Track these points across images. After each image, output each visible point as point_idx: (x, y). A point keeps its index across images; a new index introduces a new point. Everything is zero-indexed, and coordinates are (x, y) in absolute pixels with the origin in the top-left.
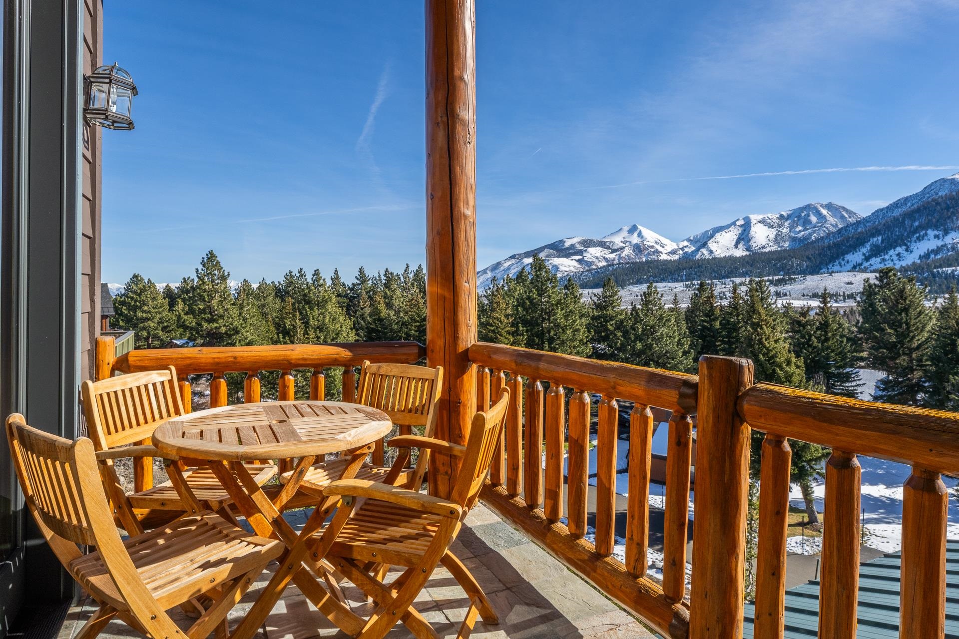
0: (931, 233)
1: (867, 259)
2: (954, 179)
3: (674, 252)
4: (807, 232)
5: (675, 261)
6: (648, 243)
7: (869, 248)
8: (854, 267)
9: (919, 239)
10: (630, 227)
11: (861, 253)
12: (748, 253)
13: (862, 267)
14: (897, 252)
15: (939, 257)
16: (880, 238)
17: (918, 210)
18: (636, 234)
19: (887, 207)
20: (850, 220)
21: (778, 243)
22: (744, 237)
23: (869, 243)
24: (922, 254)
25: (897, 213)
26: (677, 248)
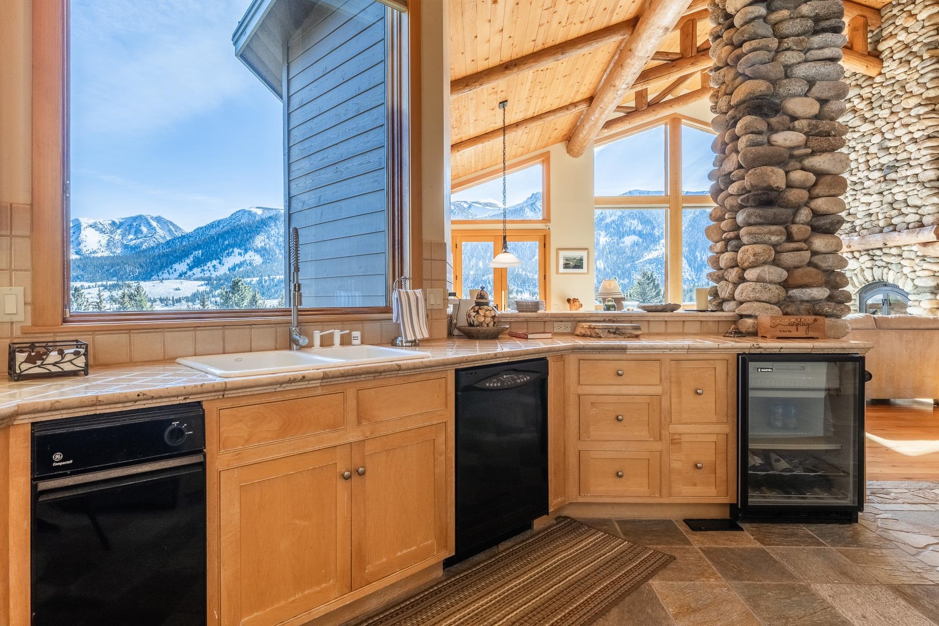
0: (236, 251)
1: (191, 269)
2: (250, 211)
4: (139, 241)
7: (192, 260)
8: (181, 275)
9: (229, 255)
11: (186, 263)
13: (187, 275)
14: (213, 264)
15: (241, 269)
16: (200, 252)
17: (227, 232)
19: (205, 227)
20: (176, 233)
23: (192, 256)
24: (231, 267)
25: (213, 232)
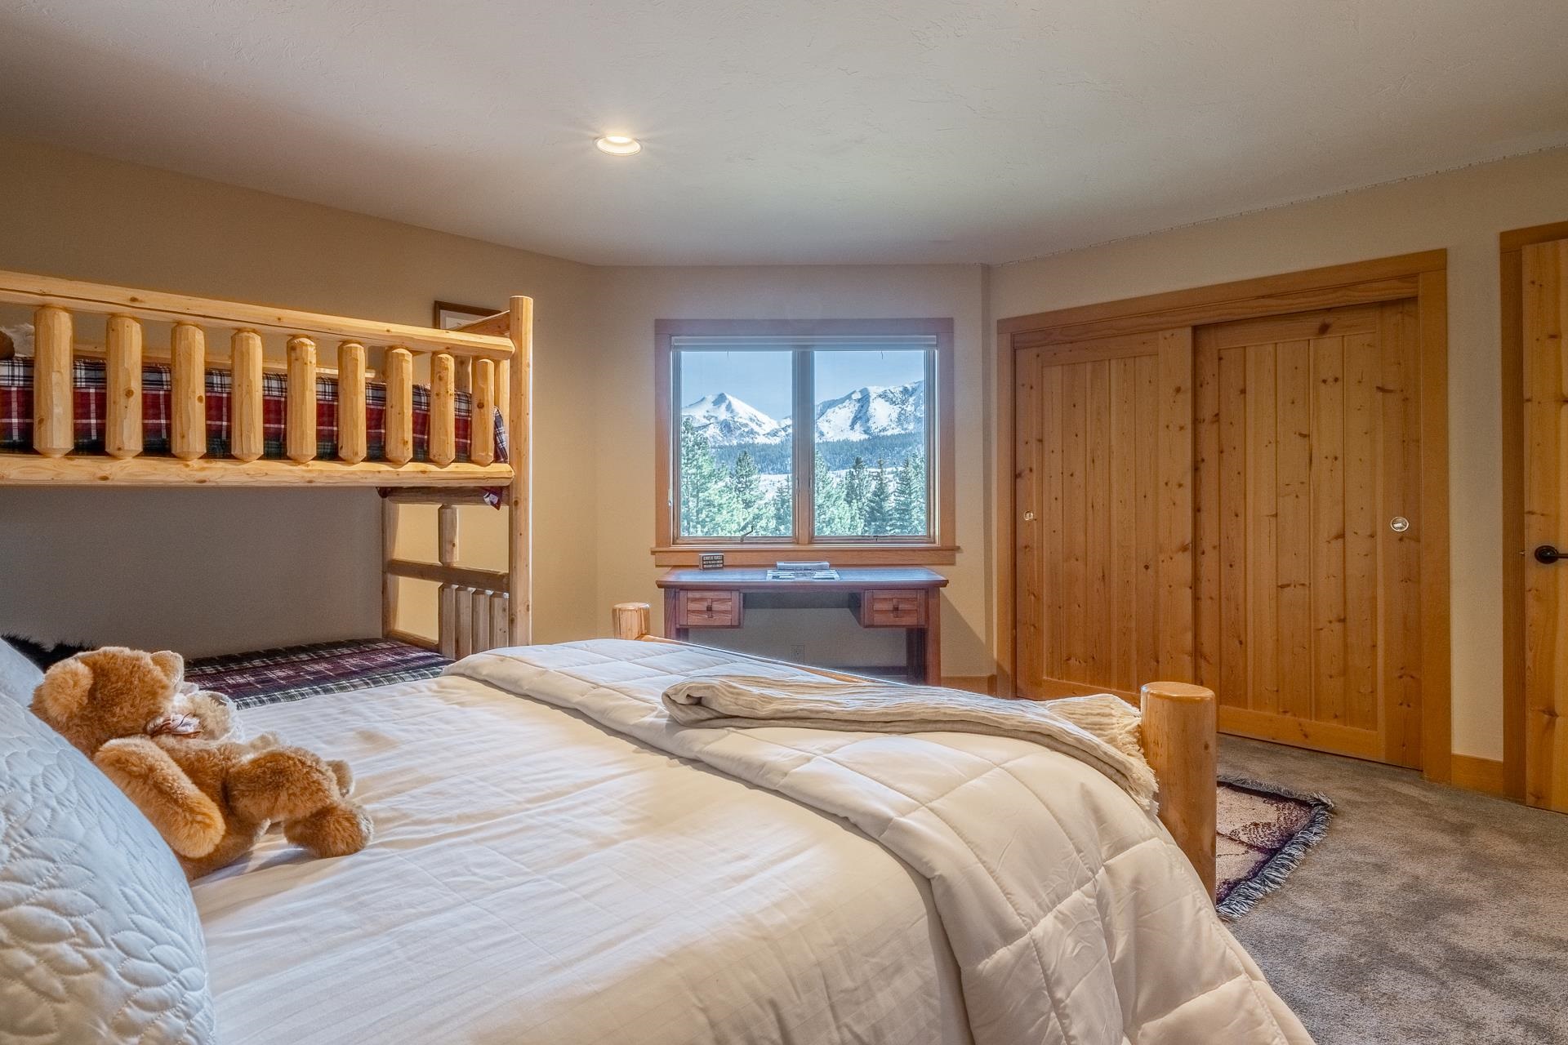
3: (774, 434)
5: (776, 445)
6: (740, 420)
10: (716, 397)
12: (867, 437)
18: (724, 406)
21: (902, 425)
22: (861, 416)
26: (778, 427)
